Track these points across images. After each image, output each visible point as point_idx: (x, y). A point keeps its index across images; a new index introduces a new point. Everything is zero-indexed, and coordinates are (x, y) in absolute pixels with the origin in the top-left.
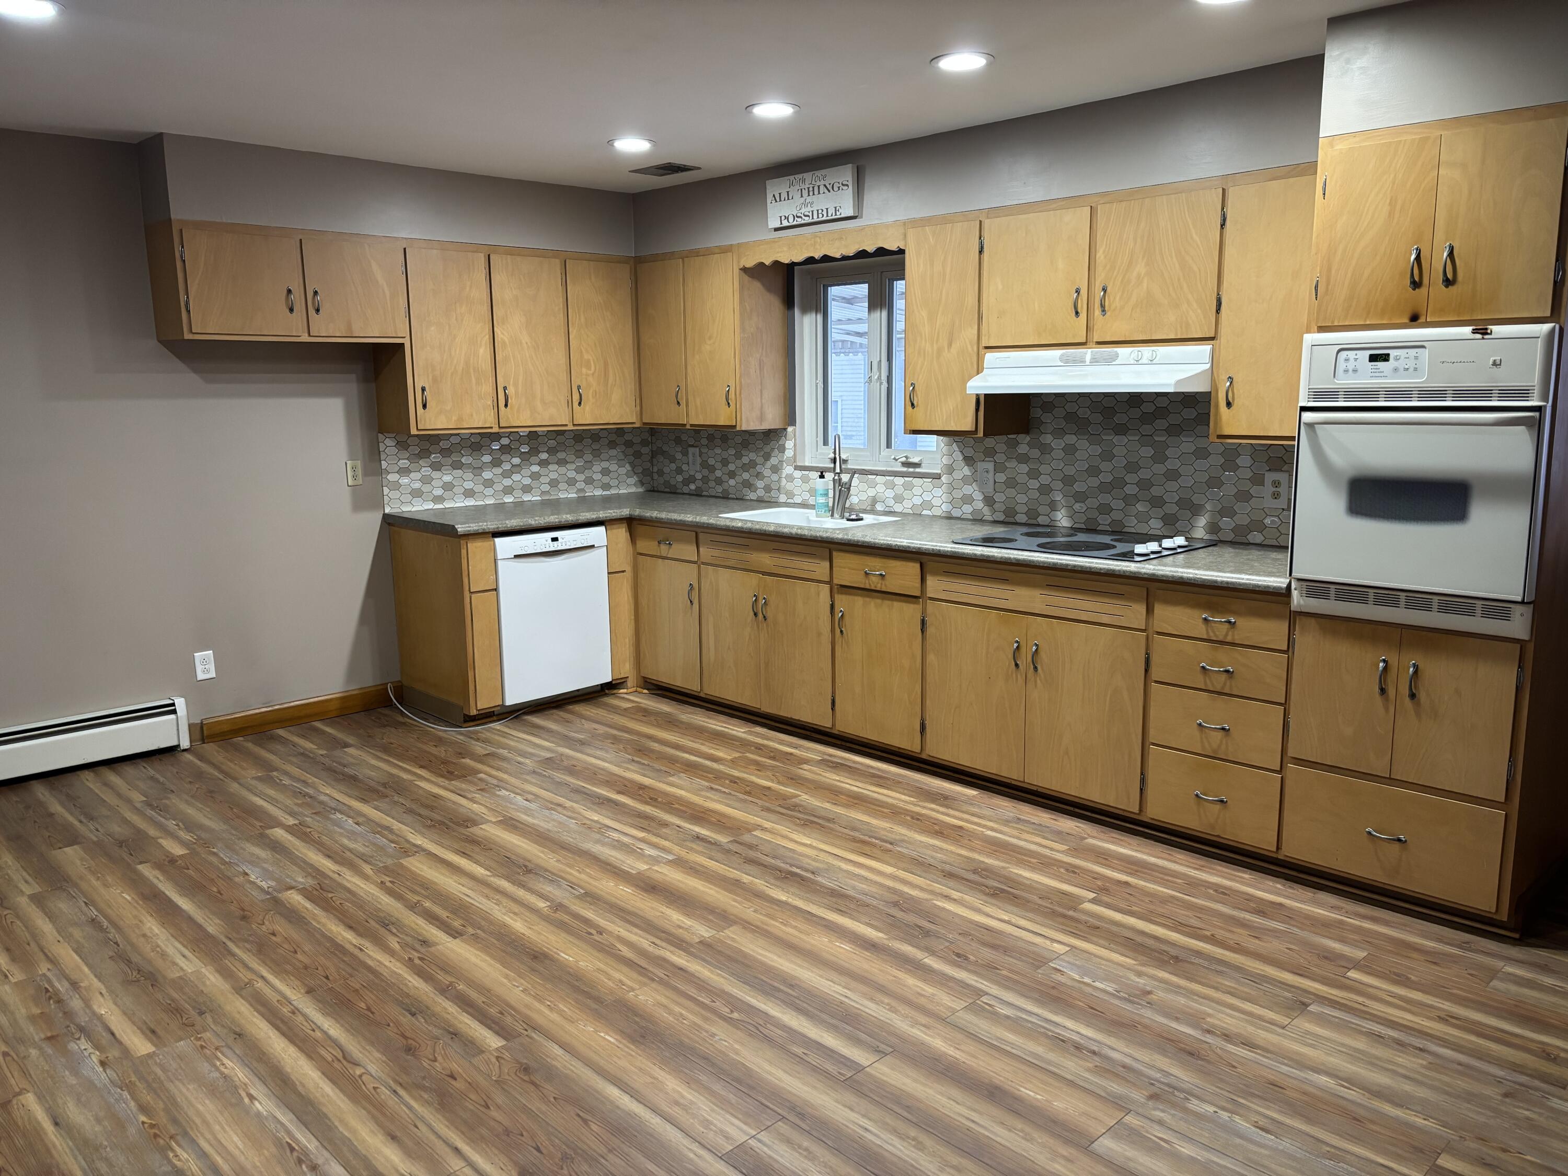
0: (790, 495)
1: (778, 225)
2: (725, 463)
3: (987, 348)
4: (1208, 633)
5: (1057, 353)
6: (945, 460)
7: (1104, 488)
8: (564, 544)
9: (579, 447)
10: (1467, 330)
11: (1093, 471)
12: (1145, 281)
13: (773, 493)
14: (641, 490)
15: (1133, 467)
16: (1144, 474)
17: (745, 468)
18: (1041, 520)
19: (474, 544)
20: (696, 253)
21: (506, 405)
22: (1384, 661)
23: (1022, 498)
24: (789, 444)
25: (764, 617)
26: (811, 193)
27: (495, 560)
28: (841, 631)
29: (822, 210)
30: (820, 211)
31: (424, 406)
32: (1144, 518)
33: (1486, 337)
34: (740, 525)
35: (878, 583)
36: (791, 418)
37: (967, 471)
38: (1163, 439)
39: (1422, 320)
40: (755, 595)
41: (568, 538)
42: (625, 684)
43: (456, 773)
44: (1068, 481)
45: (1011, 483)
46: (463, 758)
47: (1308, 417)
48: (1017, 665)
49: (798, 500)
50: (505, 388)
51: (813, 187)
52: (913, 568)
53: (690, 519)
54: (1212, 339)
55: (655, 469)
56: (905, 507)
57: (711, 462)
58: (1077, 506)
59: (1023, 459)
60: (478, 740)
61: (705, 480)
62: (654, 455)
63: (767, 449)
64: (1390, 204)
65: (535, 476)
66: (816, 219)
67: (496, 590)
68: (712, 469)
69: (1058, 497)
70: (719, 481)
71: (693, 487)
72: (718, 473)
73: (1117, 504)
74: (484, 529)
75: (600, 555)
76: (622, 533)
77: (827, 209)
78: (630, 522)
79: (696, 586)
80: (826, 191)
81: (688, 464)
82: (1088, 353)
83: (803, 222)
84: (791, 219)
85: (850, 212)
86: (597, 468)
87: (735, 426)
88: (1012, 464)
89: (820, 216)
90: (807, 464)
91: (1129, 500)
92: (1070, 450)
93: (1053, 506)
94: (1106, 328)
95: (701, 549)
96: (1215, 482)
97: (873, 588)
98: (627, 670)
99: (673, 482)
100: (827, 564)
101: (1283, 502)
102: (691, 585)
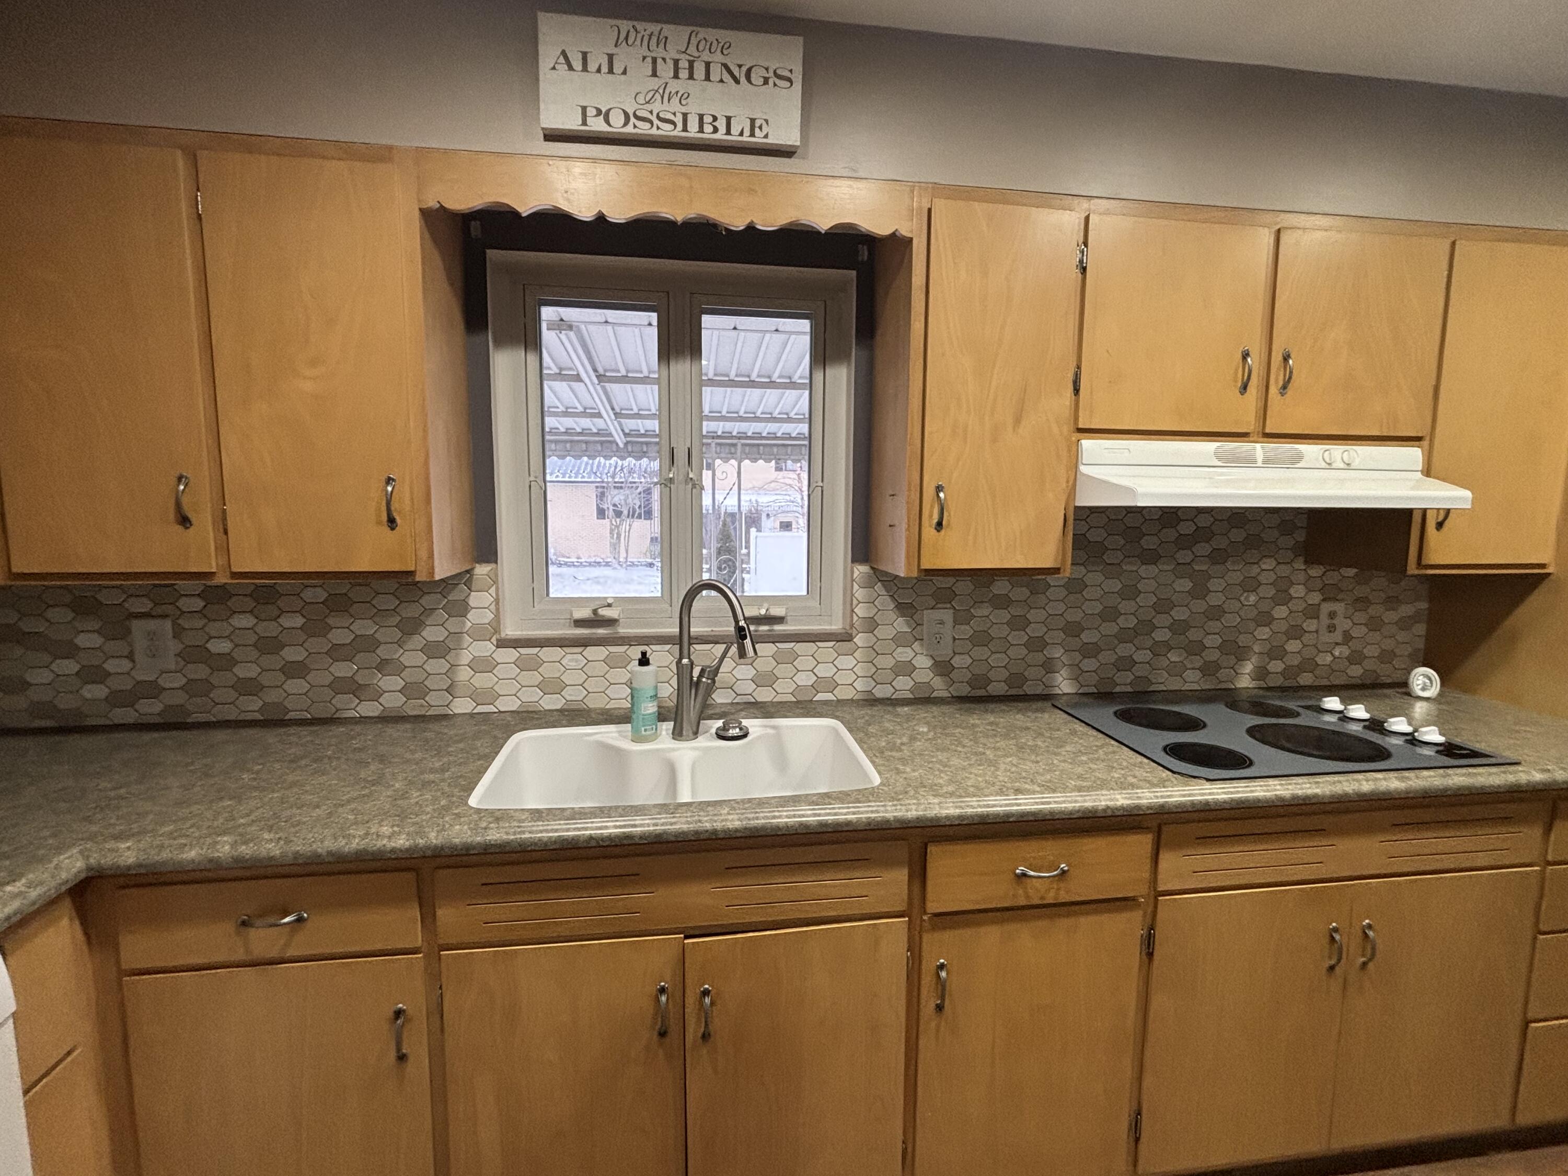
0: (485, 696)
1: (572, 123)
2: (269, 646)
3: (1082, 431)
5: (1209, 447)
6: (861, 611)
7: (1124, 636)
11: (1109, 614)
12: (1344, 352)
13: (431, 699)
16: (1180, 614)
17: (337, 653)
23: (998, 660)
24: (481, 601)
26: (684, 74)
28: (939, 1009)
29: (715, 119)
30: (706, 119)
32: (1177, 671)
34: (613, 830)
37: (901, 625)
40: (661, 990)
44: (1073, 630)
45: (981, 639)
48: (1330, 968)
51: (691, 64)
52: (1138, 845)
54: (1420, 439)
57: (220, 647)
58: (1089, 664)
61: (194, 687)
63: (410, 611)
66: (693, 134)
69: (1057, 652)
70: (249, 687)
71: (152, 708)
72: (245, 670)
73: (1139, 656)
77: (729, 119)
79: (419, 1010)
80: (726, 77)
82: (1259, 449)
83: (655, 134)
84: (617, 120)
87: (411, 573)
88: (983, 610)
89: (708, 128)
90: (516, 633)
93: (1049, 667)
94: (1286, 414)
95: (441, 912)
96: (1263, 620)
97: (1036, 901)
99: (66, 704)
100: (901, 875)
101: (1338, 636)
102: (398, 1013)
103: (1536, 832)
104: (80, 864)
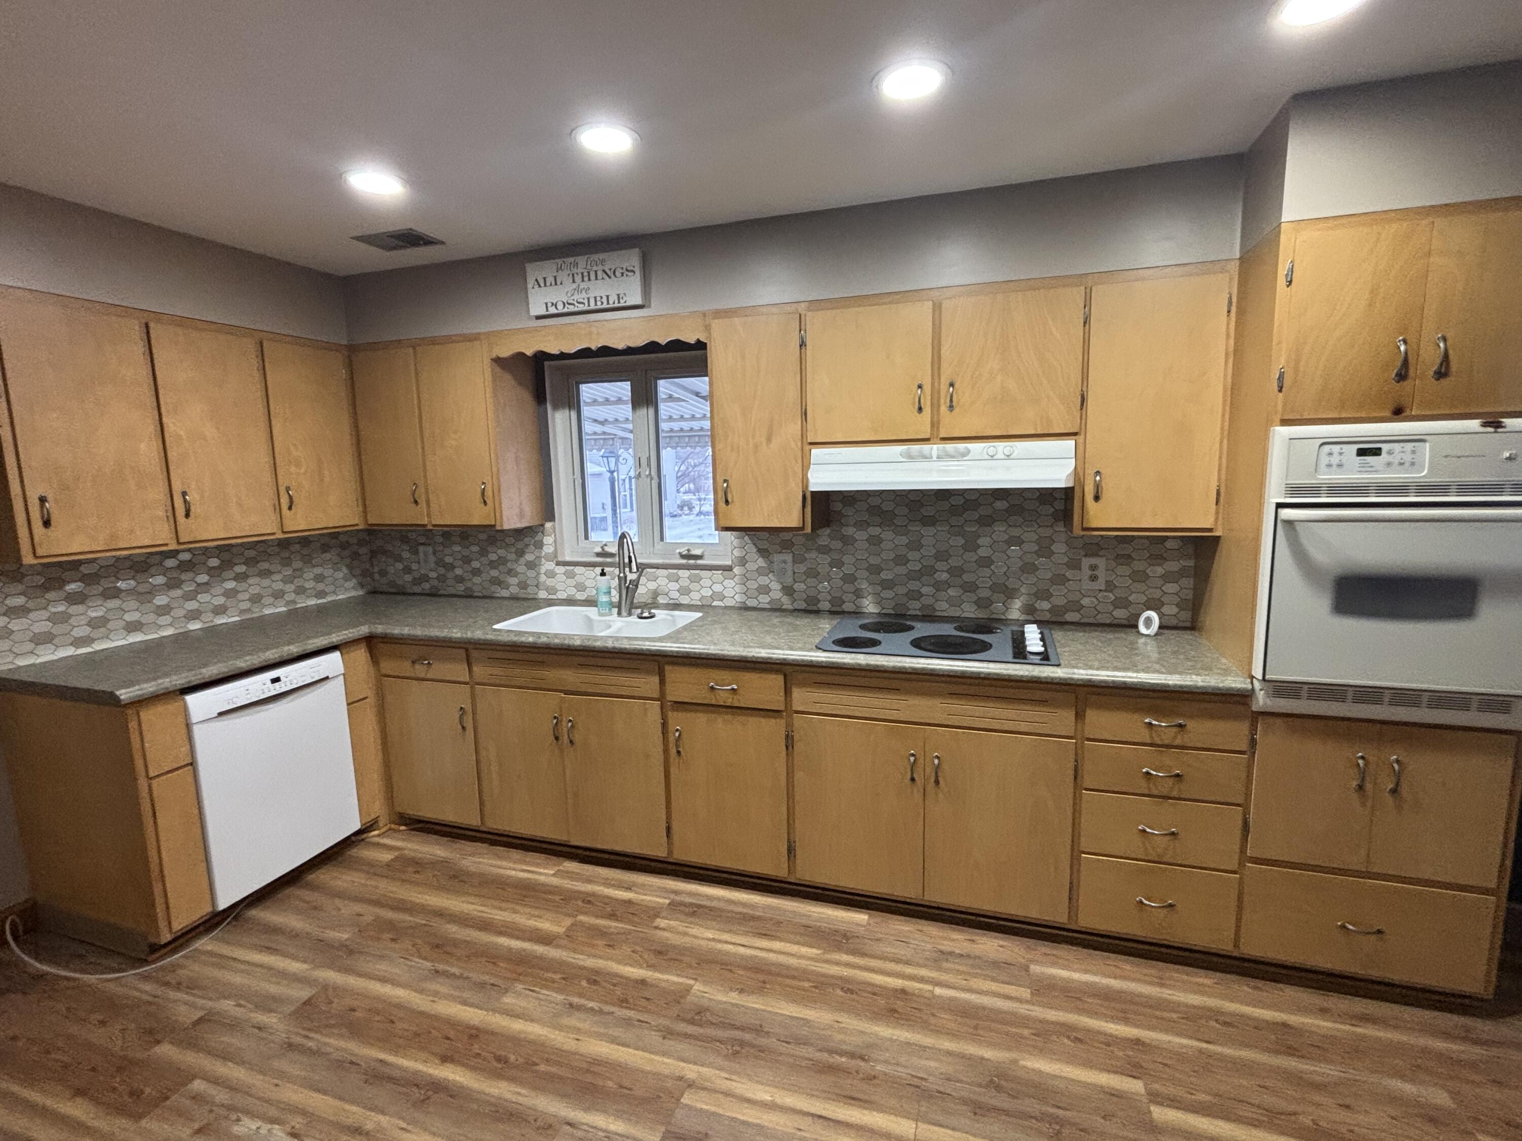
0: (552, 590)
1: (543, 312)
2: (467, 560)
3: (811, 444)
4: (1151, 738)
5: (900, 448)
6: (737, 553)
7: (913, 576)
8: (288, 683)
9: (285, 554)
10: (1472, 424)
11: (901, 560)
12: (999, 378)
13: (529, 590)
14: (361, 592)
15: (942, 556)
16: (953, 562)
17: (493, 565)
18: (848, 607)
19: (151, 712)
20: (434, 341)
21: (187, 515)
22: (1362, 758)
23: (824, 587)
24: (548, 540)
25: (571, 742)
26: (586, 279)
27: (188, 726)
28: (679, 752)
29: (601, 298)
30: (598, 299)
31: (47, 523)
35: (728, 698)
36: (548, 512)
37: (761, 562)
38: (974, 529)
39: (1408, 413)
40: (555, 717)
41: (293, 675)
42: (376, 826)
44: (875, 570)
45: (812, 573)
46: (158, 1042)
47: (1286, 513)
48: (913, 779)
49: (562, 595)
50: (184, 494)
51: (589, 273)
52: (777, 680)
53: (459, 635)
54: (1075, 434)
55: (376, 569)
56: (695, 598)
57: (448, 560)
58: (888, 594)
59: (824, 550)
61: (442, 578)
62: (373, 554)
63: (520, 545)
64: (1371, 293)
65: (230, 594)
66: (593, 306)
67: (191, 764)
68: (452, 567)
69: (864, 585)
70: (460, 579)
71: (426, 586)
72: (458, 571)
73: (927, 590)
74: (167, 688)
75: (337, 688)
76: (361, 654)
77: (608, 297)
78: (370, 641)
79: (468, 707)
80: (605, 276)
81: (419, 563)
82: (935, 449)
83: (576, 309)
84: (560, 306)
85: (638, 301)
86: (309, 574)
87: (494, 526)
88: (813, 555)
89: (599, 303)
90: (568, 558)
91: (939, 586)
92: (875, 541)
93: (858, 594)
94: (951, 424)
95: (475, 669)
96: (1029, 568)
97: (720, 703)
98: (378, 809)
99: (400, 582)
100: (655, 679)
101: (1101, 584)
102: (461, 708)
103: (1069, 715)
104: (367, 631)
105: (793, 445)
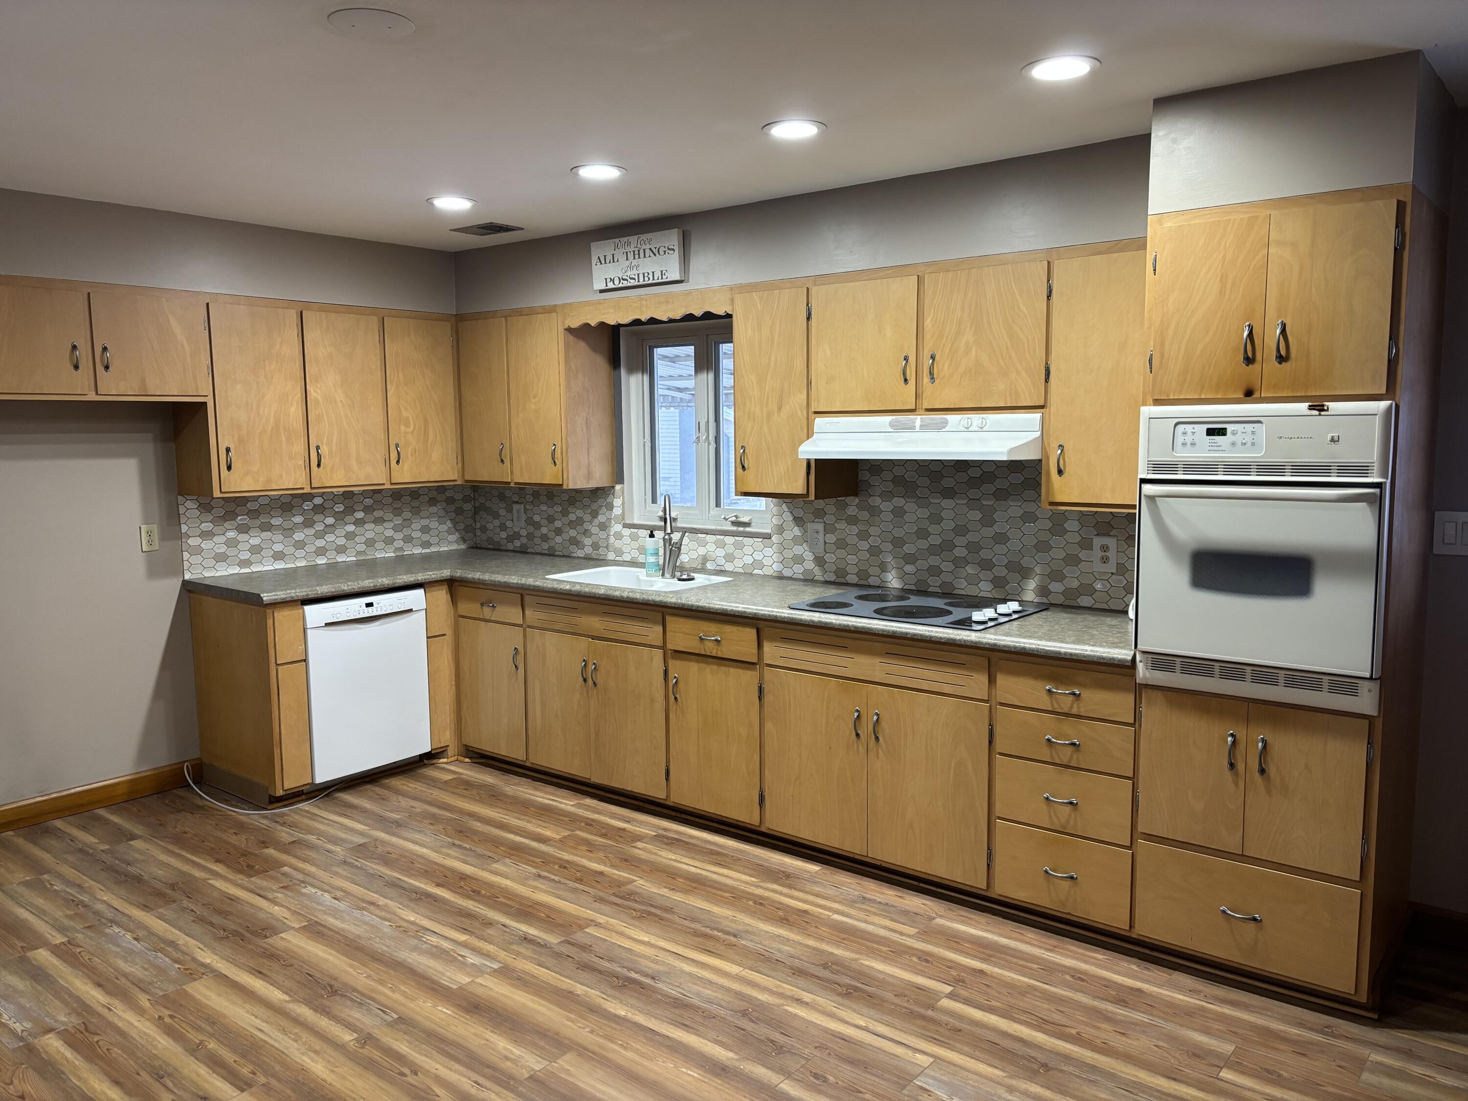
0: (619, 552)
1: (603, 287)
2: (551, 519)
3: (816, 413)
4: (1052, 705)
5: (887, 419)
6: (775, 521)
7: (933, 550)
8: (379, 609)
9: (397, 505)
10: (1303, 407)
11: (923, 534)
12: (974, 350)
13: (601, 551)
14: (463, 547)
15: (961, 530)
16: (972, 537)
17: (572, 524)
18: (872, 581)
19: (281, 613)
20: (519, 312)
21: (319, 465)
22: (1232, 735)
23: (852, 559)
24: (617, 502)
25: (594, 683)
26: (637, 256)
27: (305, 630)
28: (676, 698)
29: (648, 274)
30: (646, 275)
31: (229, 468)
32: (974, 581)
33: (1323, 413)
34: (568, 587)
35: (714, 649)
36: (618, 476)
37: (797, 531)
38: (991, 503)
39: (1256, 395)
40: (584, 660)
41: (384, 603)
42: (445, 753)
43: (257, 867)
44: (897, 543)
45: (841, 544)
46: (267, 847)
47: (1148, 489)
48: (858, 735)
49: (627, 557)
50: (318, 448)
51: (639, 251)
52: (751, 633)
53: (515, 581)
54: (1042, 407)
55: (478, 525)
56: (736, 566)
57: (537, 518)
58: (909, 568)
59: (852, 521)
60: (284, 824)
61: (530, 536)
62: (476, 511)
63: (595, 506)
64: (1221, 281)
65: (350, 536)
66: (641, 282)
67: (305, 661)
68: (538, 526)
70: (545, 538)
71: (517, 543)
72: (544, 530)
73: (947, 566)
74: (292, 597)
75: (418, 621)
76: (442, 595)
77: (653, 273)
78: (451, 584)
79: (521, 650)
80: (652, 254)
81: (512, 520)
82: (917, 420)
83: (629, 284)
84: (616, 282)
85: (677, 277)
86: (416, 526)
87: (562, 485)
88: (842, 525)
89: (646, 279)
90: (636, 521)
91: (959, 563)
92: (898, 512)
93: (883, 567)
94: (934, 395)
95: (527, 612)
96: (1042, 547)
98: (447, 738)
99: (496, 538)
100: (660, 629)
101: (1111, 567)
102: (516, 648)
103: (983, 679)
104: (452, 573)
105: (799, 412)
